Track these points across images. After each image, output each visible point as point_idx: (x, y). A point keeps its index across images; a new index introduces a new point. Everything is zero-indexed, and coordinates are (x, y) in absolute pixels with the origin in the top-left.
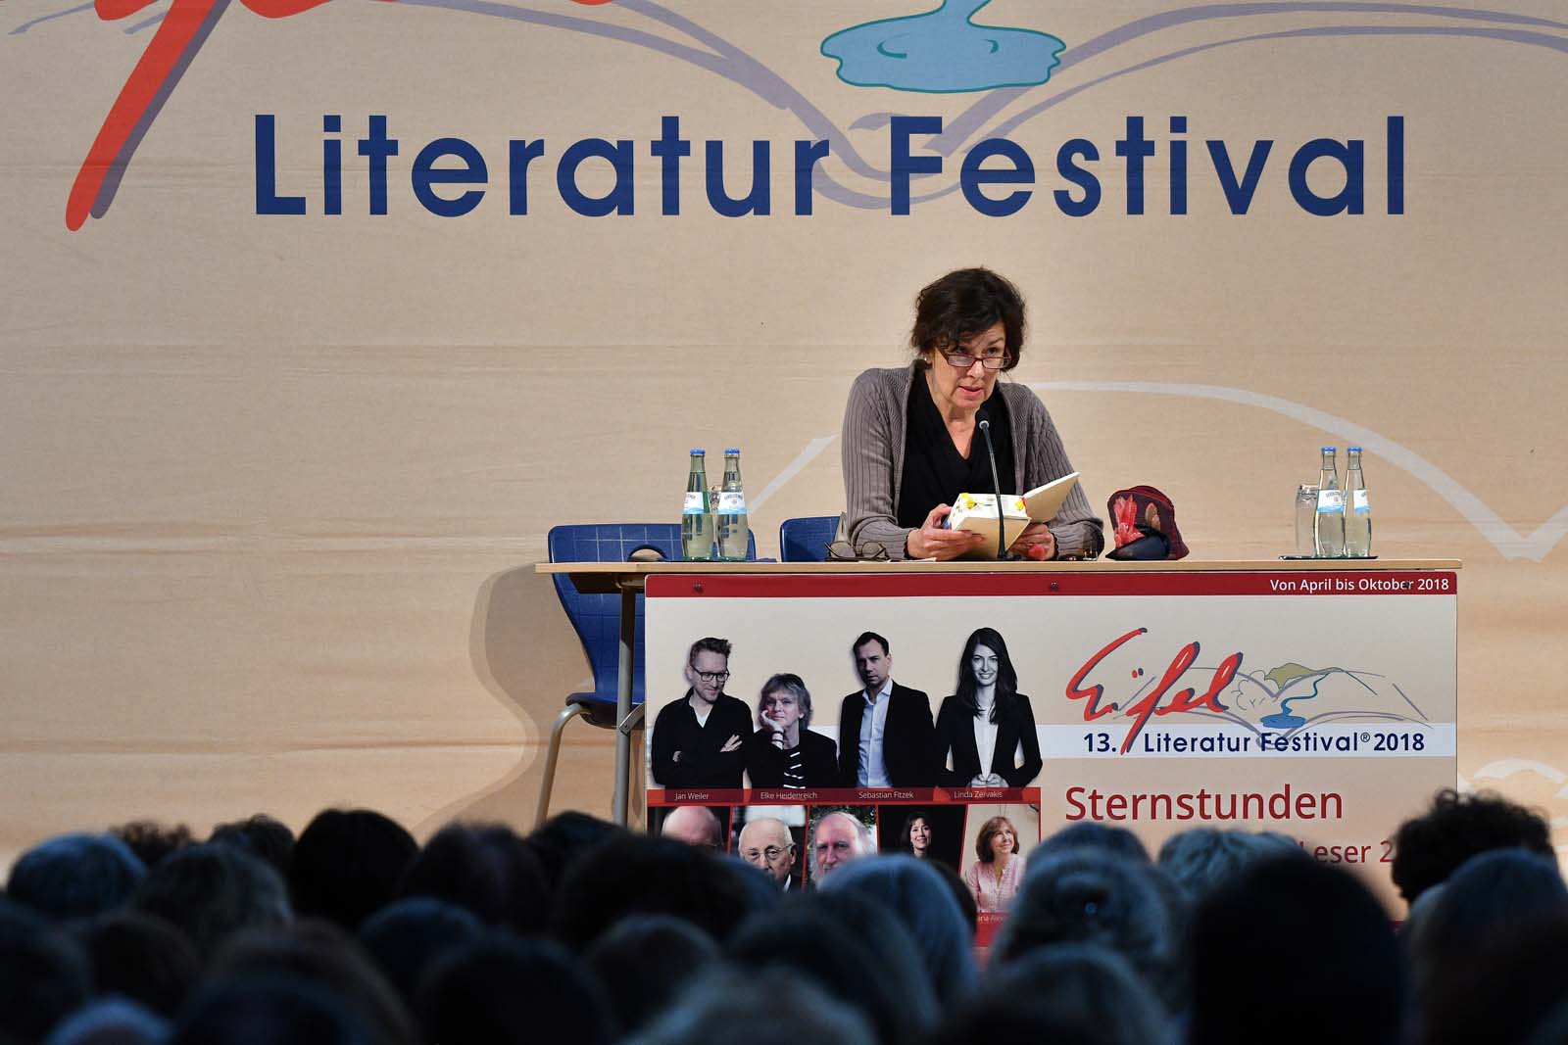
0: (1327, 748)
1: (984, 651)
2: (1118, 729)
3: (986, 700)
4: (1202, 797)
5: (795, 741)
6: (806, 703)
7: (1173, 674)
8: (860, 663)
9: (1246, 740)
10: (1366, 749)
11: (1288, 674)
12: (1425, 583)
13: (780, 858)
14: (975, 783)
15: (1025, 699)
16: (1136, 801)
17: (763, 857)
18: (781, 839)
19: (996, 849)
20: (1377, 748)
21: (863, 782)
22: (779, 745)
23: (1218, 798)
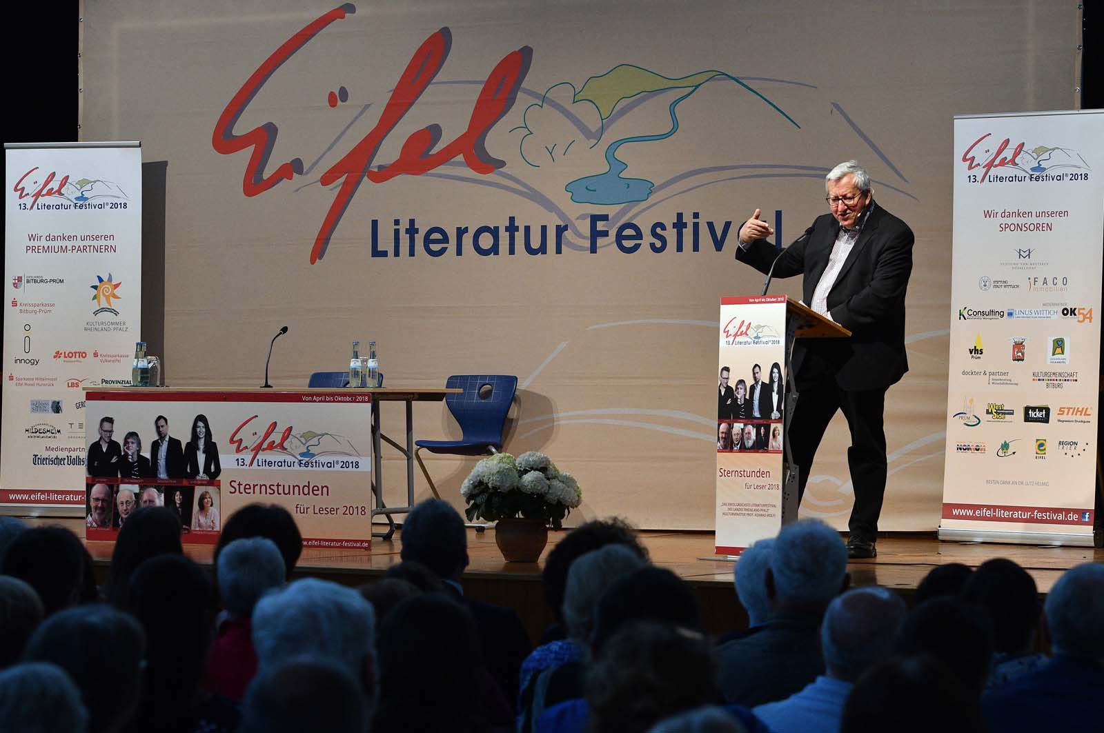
0: (323, 466)
1: (201, 424)
2: (248, 457)
3: (201, 444)
4: (278, 485)
5: (136, 459)
6: (139, 444)
7: (267, 435)
8: (158, 428)
9: (294, 462)
10: (338, 467)
11: (309, 435)
12: (359, 398)
13: (131, 505)
14: (198, 478)
15: (215, 443)
16: (254, 486)
17: (125, 505)
18: (131, 498)
19: (205, 505)
20: (342, 467)
21: (159, 476)
22: (130, 460)
23: (284, 486)
